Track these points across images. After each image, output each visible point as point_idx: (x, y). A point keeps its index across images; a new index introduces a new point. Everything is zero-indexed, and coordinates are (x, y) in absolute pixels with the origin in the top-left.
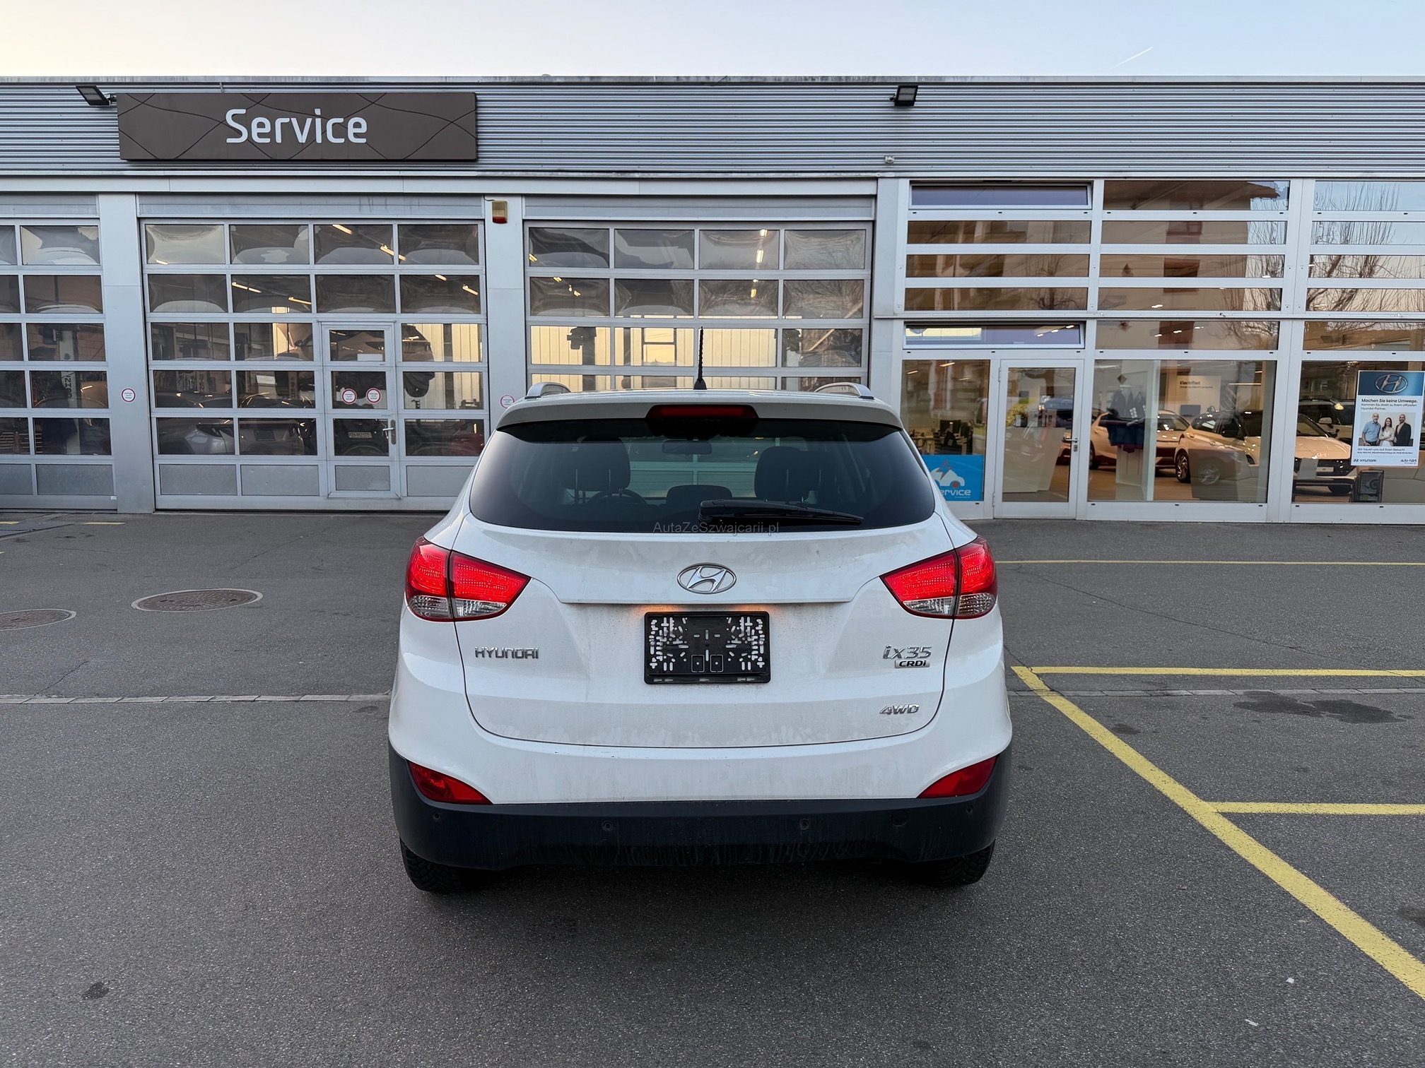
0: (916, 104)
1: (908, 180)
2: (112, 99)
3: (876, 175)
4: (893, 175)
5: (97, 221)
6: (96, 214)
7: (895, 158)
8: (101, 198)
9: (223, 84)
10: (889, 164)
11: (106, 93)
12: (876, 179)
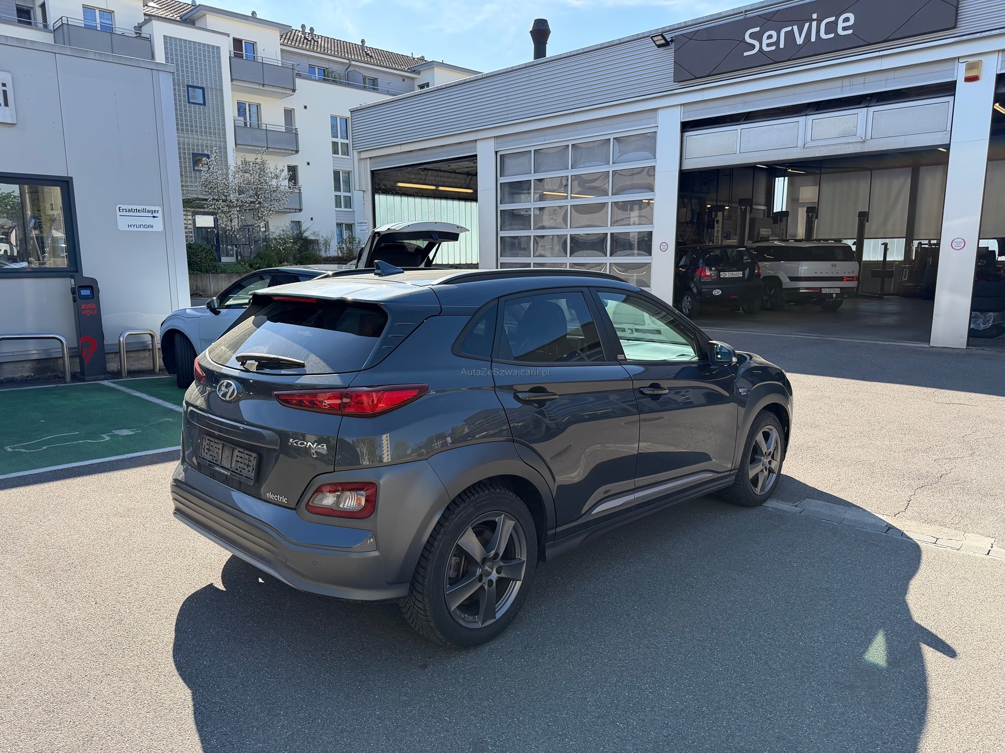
2: (672, 41)
5: (656, 128)
6: (656, 123)
8: (660, 112)
9: (746, 11)
11: (668, 38)
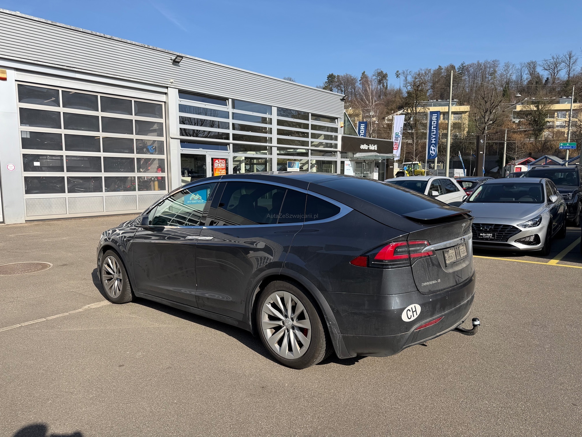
0: (180, 63)
1: (178, 90)
3: (168, 86)
4: (173, 87)
7: (174, 81)
10: (172, 83)
12: (167, 87)
